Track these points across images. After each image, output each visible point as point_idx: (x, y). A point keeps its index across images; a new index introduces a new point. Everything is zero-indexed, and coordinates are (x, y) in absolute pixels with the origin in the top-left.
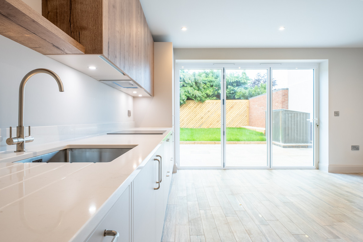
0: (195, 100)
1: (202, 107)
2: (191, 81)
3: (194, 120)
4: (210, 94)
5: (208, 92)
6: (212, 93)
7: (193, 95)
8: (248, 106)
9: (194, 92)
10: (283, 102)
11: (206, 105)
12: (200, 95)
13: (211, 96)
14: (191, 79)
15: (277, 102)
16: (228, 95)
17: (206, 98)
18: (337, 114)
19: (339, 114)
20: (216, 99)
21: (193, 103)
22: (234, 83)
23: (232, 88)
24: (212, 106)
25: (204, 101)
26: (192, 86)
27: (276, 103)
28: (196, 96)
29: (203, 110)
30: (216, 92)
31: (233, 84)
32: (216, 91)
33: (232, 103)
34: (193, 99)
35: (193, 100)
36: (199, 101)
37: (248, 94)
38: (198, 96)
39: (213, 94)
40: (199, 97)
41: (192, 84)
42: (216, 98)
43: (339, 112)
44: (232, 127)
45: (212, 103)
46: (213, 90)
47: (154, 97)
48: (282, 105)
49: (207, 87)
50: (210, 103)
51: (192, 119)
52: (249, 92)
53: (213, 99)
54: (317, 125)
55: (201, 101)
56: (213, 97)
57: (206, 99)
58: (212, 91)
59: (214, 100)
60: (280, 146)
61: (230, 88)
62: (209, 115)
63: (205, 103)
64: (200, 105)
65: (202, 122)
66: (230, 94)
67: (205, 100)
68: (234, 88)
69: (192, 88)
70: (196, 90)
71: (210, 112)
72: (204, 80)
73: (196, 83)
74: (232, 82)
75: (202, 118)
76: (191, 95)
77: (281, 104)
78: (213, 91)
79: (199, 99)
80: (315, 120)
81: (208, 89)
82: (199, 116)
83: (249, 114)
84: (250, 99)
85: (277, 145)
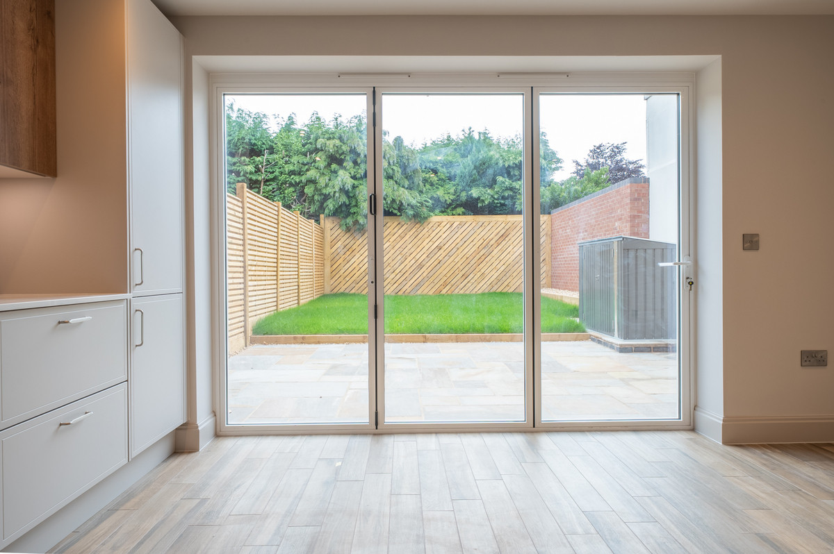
0: (399, 214)
1: (420, 236)
2: (389, 163)
3: (397, 271)
4: (447, 198)
5: (440, 193)
6: (452, 197)
7: (394, 201)
8: (549, 233)
9: (396, 193)
10: (633, 218)
11: (430, 231)
12: (414, 202)
13: (450, 205)
14: (387, 158)
15: (620, 219)
16: (496, 201)
17: (432, 210)
18: (751, 242)
19: (757, 242)
20: (464, 214)
21: (396, 224)
22: (513, 168)
23: (508, 182)
24: (448, 232)
25: (426, 218)
26: (392, 178)
27: (616, 221)
28: (402, 203)
29: (425, 243)
30: (464, 194)
31: (511, 170)
32: (464, 190)
33: (503, 225)
34: (395, 212)
35: (396, 215)
36: (410, 219)
37: (548, 200)
38: (408, 205)
39: (457, 200)
40: (412, 207)
41: (391, 171)
42: (463, 210)
43: (757, 235)
44: (505, 291)
45: (448, 226)
46: (454, 188)
47: (57, 178)
48: (632, 226)
49: (440, 180)
50: (443, 224)
51: (392, 271)
52: (552, 193)
53: (454, 212)
54: (689, 280)
55: (419, 218)
56: (455, 208)
57: (432, 214)
58: (452, 191)
59: (459, 215)
60: (611, 346)
61: (504, 183)
62: (440, 258)
63: (430, 226)
64: (414, 230)
65: (420, 279)
66: (503, 198)
67: (430, 216)
68: (514, 184)
69: (391, 182)
70: (403, 187)
71: (442, 251)
72: (431, 162)
73: (404, 168)
74: (506, 166)
75: (421, 266)
76: (389, 202)
77: (628, 225)
78: (455, 192)
79: (411, 212)
80: (682, 264)
81: (442, 186)
82: (413, 261)
83: (552, 253)
84: (555, 212)
85: (606, 344)
